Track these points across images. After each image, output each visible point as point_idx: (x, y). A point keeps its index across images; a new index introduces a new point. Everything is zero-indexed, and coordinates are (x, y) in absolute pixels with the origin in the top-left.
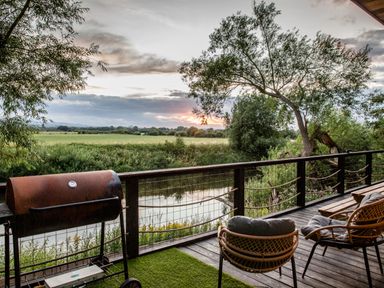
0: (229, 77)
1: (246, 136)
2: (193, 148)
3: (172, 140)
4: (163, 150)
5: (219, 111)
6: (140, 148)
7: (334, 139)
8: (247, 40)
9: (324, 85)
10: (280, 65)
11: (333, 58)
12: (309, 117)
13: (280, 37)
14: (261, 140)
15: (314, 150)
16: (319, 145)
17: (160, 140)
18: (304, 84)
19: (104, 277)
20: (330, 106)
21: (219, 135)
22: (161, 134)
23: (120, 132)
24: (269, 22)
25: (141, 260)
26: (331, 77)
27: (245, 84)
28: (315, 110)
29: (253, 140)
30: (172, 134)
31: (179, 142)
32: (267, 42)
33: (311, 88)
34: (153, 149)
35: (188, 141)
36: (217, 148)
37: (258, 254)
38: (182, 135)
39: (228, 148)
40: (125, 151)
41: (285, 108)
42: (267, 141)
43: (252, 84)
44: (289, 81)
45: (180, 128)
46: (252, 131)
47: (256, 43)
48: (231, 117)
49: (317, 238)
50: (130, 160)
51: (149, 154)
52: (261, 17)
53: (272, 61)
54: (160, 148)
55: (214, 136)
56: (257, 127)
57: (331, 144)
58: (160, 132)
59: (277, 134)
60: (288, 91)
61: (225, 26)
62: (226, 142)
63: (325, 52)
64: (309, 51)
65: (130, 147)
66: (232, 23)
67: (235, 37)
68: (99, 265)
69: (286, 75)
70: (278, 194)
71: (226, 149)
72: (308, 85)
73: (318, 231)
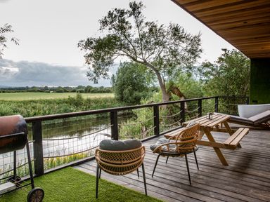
0: (113, 50)
1: (126, 91)
2: (89, 100)
3: (74, 95)
4: (66, 103)
5: (106, 74)
6: (49, 102)
7: (182, 92)
8: (124, 24)
9: (175, 56)
10: (147, 42)
11: (180, 38)
12: (166, 77)
13: (147, 24)
14: (136, 94)
15: (170, 99)
16: (173, 95)
17: (65, 96)
18: (162, 55)
19: (16, 189)
20: (179, 70)
21: (108, 91)
22: (65, 91)
23: (34, 91)
24: (140, 13)
25: (45, 177)
26: (179, 51)
27: (123, 55)
28: (170, 72)
29: (131, 94)
30: (74, 91)
31: (79, 97)
32: (138, 27)
33: (167, 58)
34: (59, 102)
35: (85, 96)
36: (106, 100)
37: (119, 162)
38: (81, 92)
39: (114, 100)
40: (38, 104)
41: (151, 72)
42: (141, 94)
43: (128, 55)
44: (153, 53)
45: (80, 87)
46: (130, 87)
47: (130, 27)
48: (116, 78)
49: (159, 152)
50: (42, 112)
51: (56, 106)
52: (134, 10)
53: (141, 40)
54: (65, 101)
55: (104, 92)
56: (133, 84)
57: (181, 95)
58: (65, 90)
59: (147, 90)
60: (152, 60)
61: (110, 14)
62: (112, 96)
63: (175, 35)
64: (165, 34)
65: (41, 102)
66: (115, 13)
67: (116, 22)
68: (13, 182)
69: (150, 49)
70: (146, 129)
71: (112, 101)
72: (164, 56)
73: (160, 147)
